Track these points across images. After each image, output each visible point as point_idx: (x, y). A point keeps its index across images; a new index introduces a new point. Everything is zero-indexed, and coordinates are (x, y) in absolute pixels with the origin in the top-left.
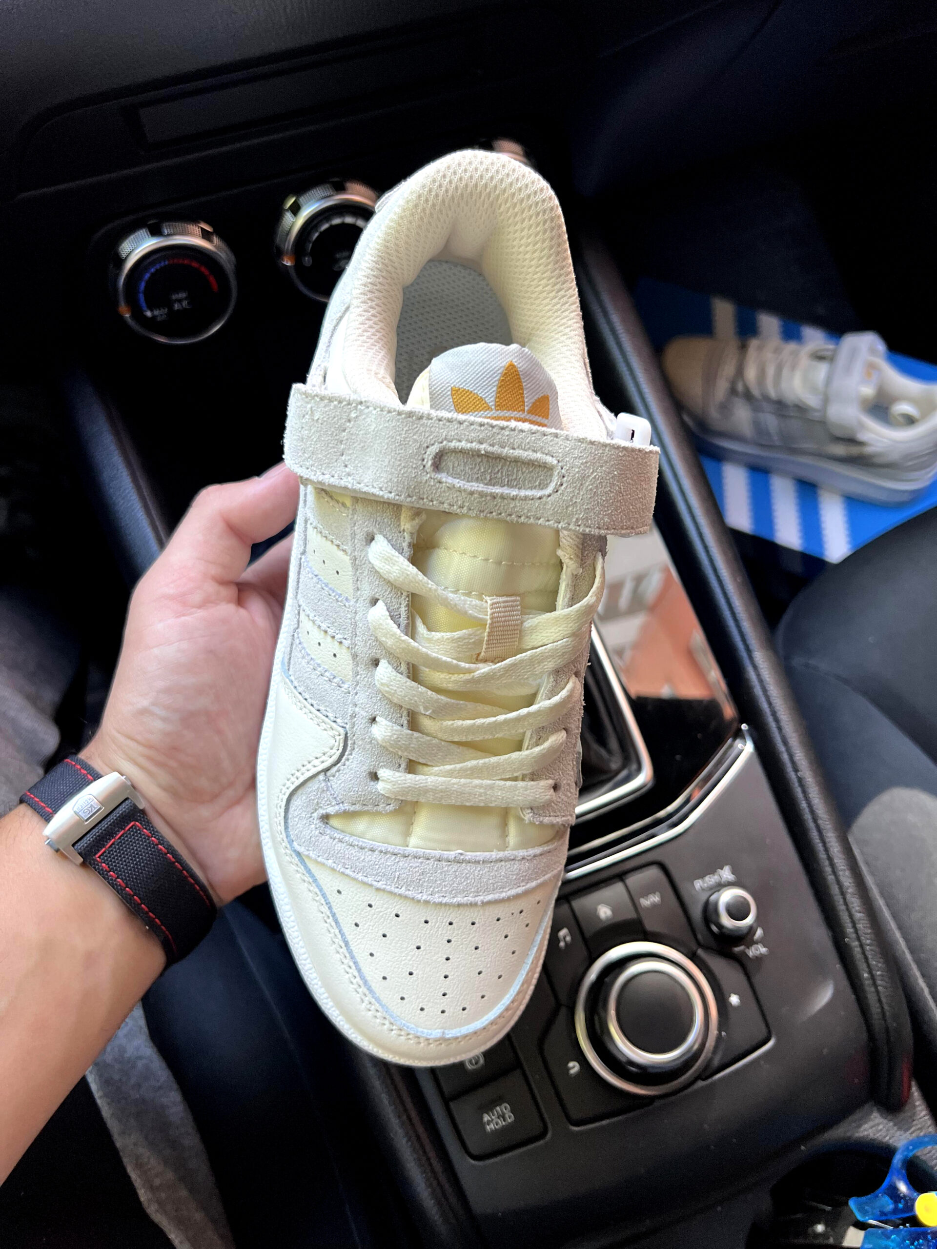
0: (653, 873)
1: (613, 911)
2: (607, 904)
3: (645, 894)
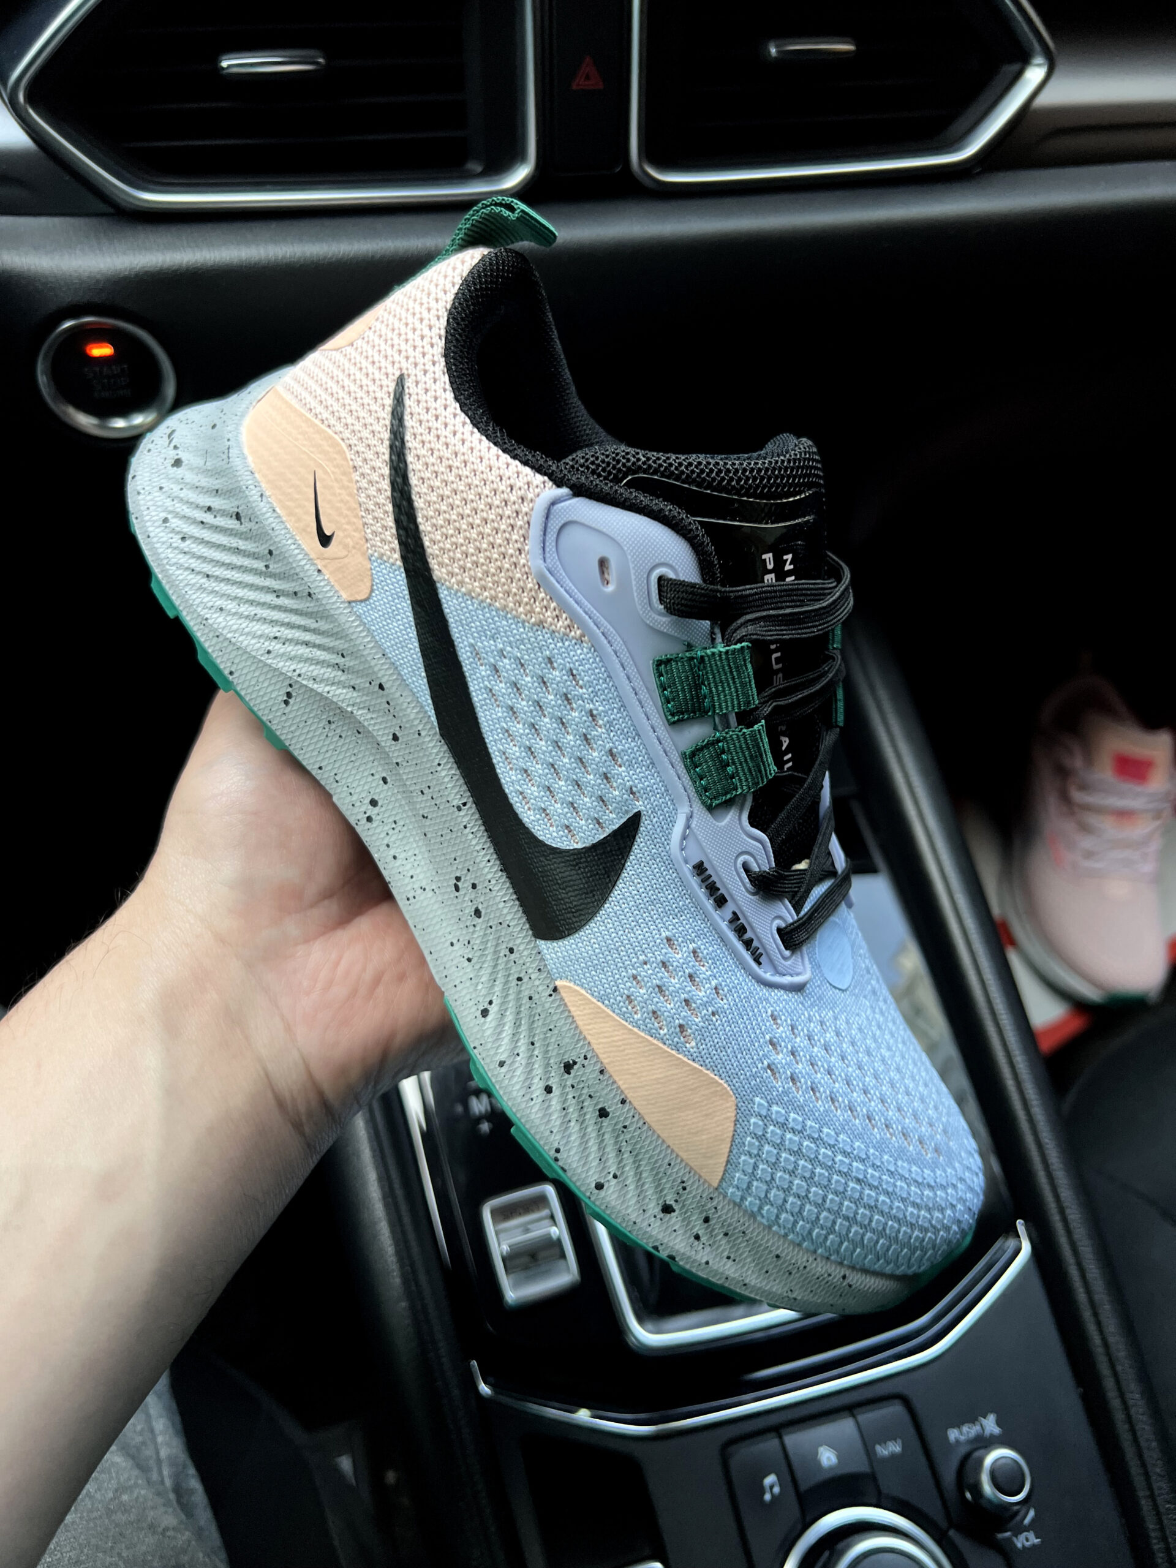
0: (896, 1409)
1: (838, 1457)
2: (831, 1446)
3: (883, 1441)
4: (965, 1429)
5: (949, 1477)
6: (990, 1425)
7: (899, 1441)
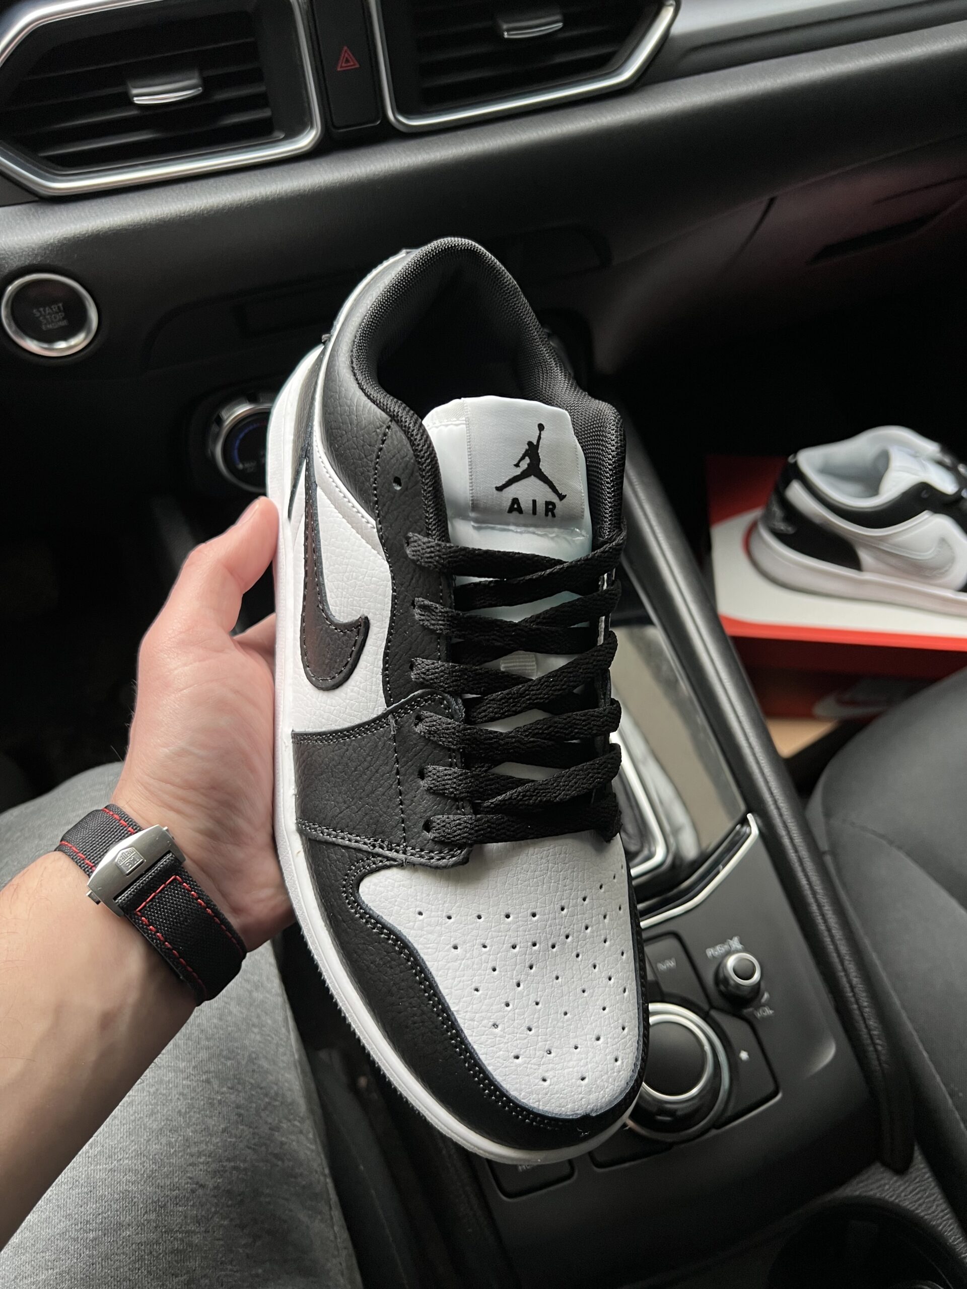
3: (662, 961)
4: (718, 948)
5: (709, 978)
6: (735, 943)
7: (674, 959)
